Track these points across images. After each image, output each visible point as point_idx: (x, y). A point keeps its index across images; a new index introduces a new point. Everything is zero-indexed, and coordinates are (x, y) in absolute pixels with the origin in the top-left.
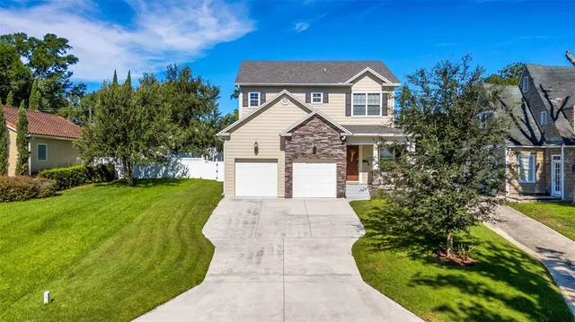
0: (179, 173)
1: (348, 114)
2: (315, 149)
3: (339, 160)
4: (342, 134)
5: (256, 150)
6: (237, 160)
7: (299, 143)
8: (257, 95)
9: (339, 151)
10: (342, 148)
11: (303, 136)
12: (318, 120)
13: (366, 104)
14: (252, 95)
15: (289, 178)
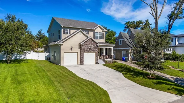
0: (22, 57)
1: (94, 38)
2: (90, 49)
3: (96, 52)
4: (98, 44)
5: (71, 49)
6: (65, 52)
7: (86, 47)
8: (68, 30)
9: (96, 50)
10: (97, 49)
11: (87, 45)
12: (90, 40)
14: (66, 30)
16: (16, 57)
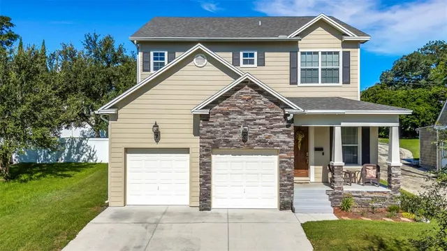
0: (84, 156)
1: (293, 81)
2: (245, 134)
3: (282, 151)
4: (287, 111)
5: (157, 135)
6: (127, 151)
7: (221, 125)
8: (163, 54)
9: (283, 137)
11: (226, 114)
12: (249, 90)
13: (320, 68)
14: (155, 54)
15: (206, 178)
16: (69, 154)
